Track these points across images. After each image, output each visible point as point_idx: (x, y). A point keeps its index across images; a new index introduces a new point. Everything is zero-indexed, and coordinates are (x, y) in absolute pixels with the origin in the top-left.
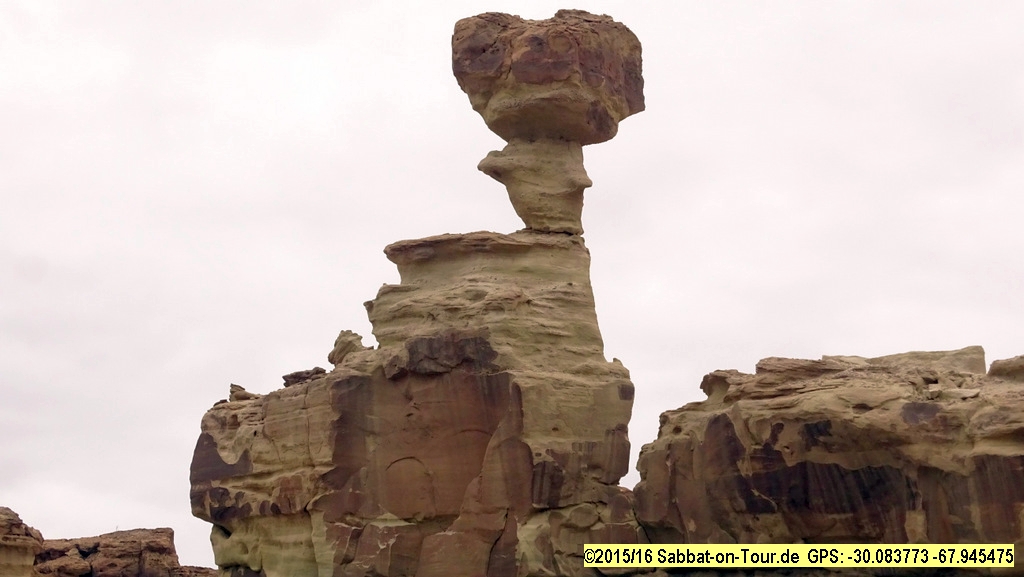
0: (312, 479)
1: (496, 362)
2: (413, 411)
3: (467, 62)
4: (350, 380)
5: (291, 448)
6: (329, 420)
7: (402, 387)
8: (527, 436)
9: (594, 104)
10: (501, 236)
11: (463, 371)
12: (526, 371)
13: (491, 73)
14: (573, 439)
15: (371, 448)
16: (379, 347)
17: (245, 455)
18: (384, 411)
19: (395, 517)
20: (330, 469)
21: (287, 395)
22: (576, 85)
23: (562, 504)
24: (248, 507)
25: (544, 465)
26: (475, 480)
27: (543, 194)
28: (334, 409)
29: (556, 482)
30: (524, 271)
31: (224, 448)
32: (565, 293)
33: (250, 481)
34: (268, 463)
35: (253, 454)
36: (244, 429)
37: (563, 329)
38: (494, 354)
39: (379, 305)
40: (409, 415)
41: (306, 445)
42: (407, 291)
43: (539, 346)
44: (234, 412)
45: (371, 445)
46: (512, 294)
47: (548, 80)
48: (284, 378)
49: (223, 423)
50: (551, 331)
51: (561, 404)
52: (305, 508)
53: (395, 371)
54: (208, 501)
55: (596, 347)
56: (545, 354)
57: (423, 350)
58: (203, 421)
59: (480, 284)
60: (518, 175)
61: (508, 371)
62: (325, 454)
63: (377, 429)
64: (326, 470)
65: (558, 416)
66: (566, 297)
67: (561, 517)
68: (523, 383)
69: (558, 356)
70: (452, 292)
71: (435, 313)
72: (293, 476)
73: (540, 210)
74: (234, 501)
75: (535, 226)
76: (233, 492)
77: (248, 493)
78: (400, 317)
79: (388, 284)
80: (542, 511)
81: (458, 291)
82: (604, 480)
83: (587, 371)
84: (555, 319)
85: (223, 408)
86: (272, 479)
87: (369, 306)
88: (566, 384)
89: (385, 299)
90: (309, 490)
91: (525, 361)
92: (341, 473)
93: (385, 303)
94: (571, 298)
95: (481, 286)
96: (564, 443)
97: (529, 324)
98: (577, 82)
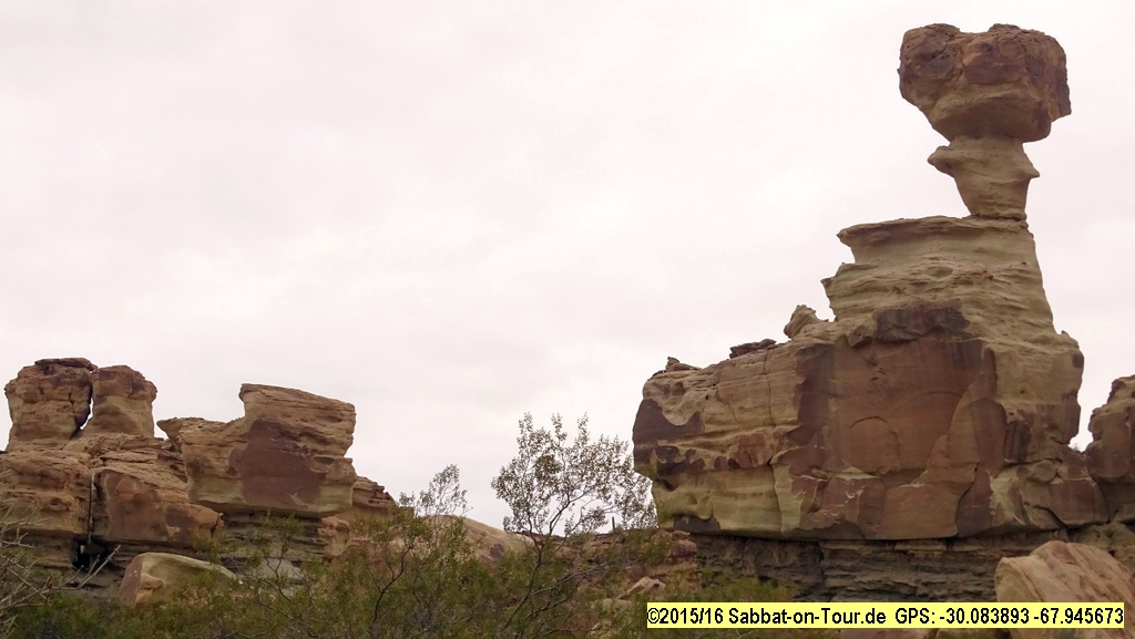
0: (776, 436)
1: (967, 330)
2: (879, 375)
3: (918, 67)
4: (815, 347)
5: (749, 410)
6: (794, 383)
7: (867, 354)
8: (1001, 397)
9: (1040, 104)
10: (957, 220)
11: (932, 339)
12: (996, 339)
13: (942, 76)
14: (1037, 401)
15: (834, 409)
16: (836, 319)
17: (696, 418)
18: (847, 376)
19: (859, 471)
20: (795, 427)
21: (743, 363)
22: (1025, 86)
23: (1028, 459)
24: (701, 463)
25: (1015, 423)
26: (943, 438)
27: (993, 184)
28: (799, 373)
29: (1025, 440)
30: (980, 251)
31: (668, 412)
32: (1021, 271)
33: (702, 440)
34: (720, 423)
35: (704, 416)
36: (690, 395)
37: (1021, 302)
38: (965, 323)
39: (838, 281)
40: (874, 379)
41: (768, 407)
42: (865, 269)
43: (1003, 317)
44: (678, 380)
45: (833, 406)
46: (980, 270)
47: (998, 81)
48: (732, 349)
49: (666, 391)
50: (1012, 303)
51: (1028, 369)
52: (768, 463)
53: (860, 339)
54: (654, 459)
55: (1048, 319)
56: (1008, 324)
57: (892, 320)
58: (644, 389)
59: (941, 261)
60: (970, 166)
61: (980, 338)
62: (791, 413)
63: (839, 392)
64: (790, 428)
65: (1025, 380)
66: (1022, 275)
67: (1028, 471)
68: (997, 349)
69: (1019, 326)
70: (915, 269)
71: (901, 287)
72: (754, 435)
73: (991, 197)
74: (684, 458)
75: (982, 212)
76: (683, 450)
77: (699, 450)
78: (862, 292)
79: (847, 262)
80: (1010, 466)
81: (922, 268)
82: (1059, 439)
83: (1045, 341)
84: (1014, 294)
85: (666, 377)
86: (729, 437)
87: (827, 283)
88: (1030, 352)
89: (845, 276)
90: (772, 446)
91: (993, 329)
92: (806, 431)
93: (845, 280)
94: (1026, 276)
95: (943, 264)
96: (1031, 405)
97: (994, 297)
98: (1026, 83)
